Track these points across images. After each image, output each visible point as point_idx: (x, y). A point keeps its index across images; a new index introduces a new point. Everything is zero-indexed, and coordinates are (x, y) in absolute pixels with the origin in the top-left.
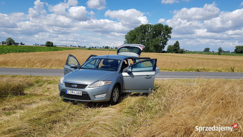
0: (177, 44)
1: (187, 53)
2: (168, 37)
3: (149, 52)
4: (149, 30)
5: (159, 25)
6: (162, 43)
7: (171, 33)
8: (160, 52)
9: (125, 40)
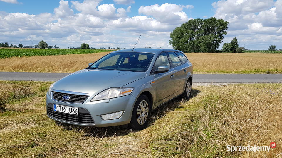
0: (234, 42)
1: (247, 52)
2: (223, 34)
3: (200, 52)
4: (199, 25)
5: (212, 20)
6: (215, 41)
7: (227, 29)
8: (213, 52)
9: (171, 39)
